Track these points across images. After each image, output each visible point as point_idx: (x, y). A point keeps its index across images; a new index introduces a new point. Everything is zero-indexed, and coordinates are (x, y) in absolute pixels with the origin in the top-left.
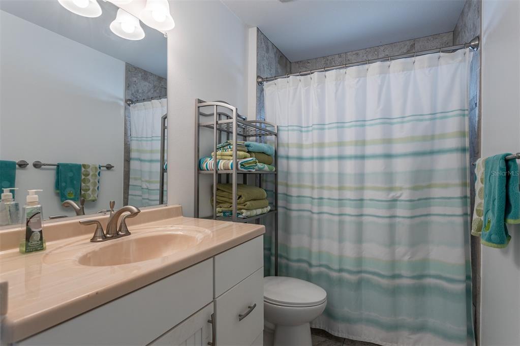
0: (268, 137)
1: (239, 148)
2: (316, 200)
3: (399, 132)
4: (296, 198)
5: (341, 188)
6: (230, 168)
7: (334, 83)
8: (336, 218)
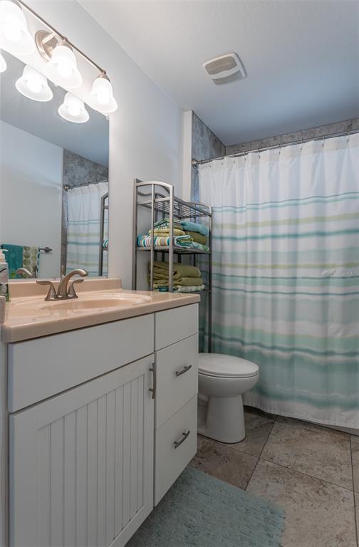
0: (203, 218)
1: (175, 226)
2: (250, 279)
3: (333, 210)
4: (230, 278)
5: (274, 267)
6: (167, 244)
7: (268, 163)
8: (269, 297)
